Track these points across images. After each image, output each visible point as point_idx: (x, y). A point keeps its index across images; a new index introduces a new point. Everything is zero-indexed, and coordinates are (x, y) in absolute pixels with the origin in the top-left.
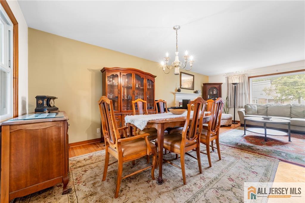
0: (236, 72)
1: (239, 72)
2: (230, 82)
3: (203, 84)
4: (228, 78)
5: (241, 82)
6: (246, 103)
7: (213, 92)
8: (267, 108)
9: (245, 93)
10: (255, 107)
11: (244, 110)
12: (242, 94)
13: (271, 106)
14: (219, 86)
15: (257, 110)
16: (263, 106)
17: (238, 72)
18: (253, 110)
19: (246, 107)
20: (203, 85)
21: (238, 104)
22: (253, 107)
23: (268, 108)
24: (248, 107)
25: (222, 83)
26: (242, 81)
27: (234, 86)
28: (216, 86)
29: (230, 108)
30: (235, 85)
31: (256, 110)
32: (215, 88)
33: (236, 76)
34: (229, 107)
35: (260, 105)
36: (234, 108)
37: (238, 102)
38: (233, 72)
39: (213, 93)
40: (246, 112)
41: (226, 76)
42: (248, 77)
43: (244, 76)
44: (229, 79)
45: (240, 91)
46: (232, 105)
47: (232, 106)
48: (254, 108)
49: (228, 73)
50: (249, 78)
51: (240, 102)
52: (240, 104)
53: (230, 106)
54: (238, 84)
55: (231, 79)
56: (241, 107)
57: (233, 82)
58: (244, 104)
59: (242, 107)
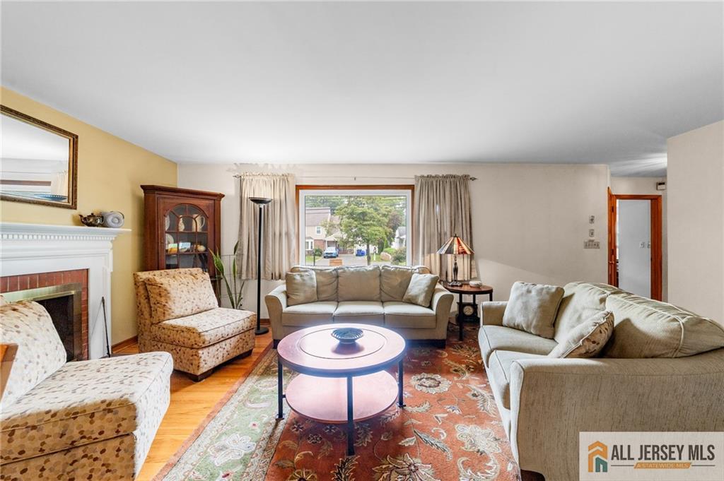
0: (267, 164)
1: (272, 165)
2: (248, 193)
3: (142, 187)
4: (241, 180)
5: (277, 197)
6: (290, 265)
7: (188, 224)
8: (338, 277)
9: (287, 234)
10: (312, 279)
11: (285, 289)
12: (280, 235)
13: (344, 272)
14: (212, 202)
15: (316, 285)
16: (328, 273)
17: (270, 167)
18: (307, 289)
19: (289, 279)
20: (142, 193)
21: (269, 268)
22: (306, 278)
23: (340, 278)
24: (294, 279)
25: (223, 196)
26: (280, 196)
27: (257, 206)
28: (202, 203)
29: (247, 280)
30: (262, 206)
31: (313, 287)
32: (198, 209)
33: (265, 178)
34: (244, 277)
35: (321, 270)
36: (257, 281)
37: (271, 260)
38: (256, 164)
39: (191, 229)
40: (288, 297)
41: (236, 174)
42: (296, 186)
43: (285, 178)
44: (244, 183)
45: (274, 226)
46: (254, 272)
47: (254, 276)
48: (309, 282)
49: (241, 164)
50: (298, 188)
51: (274, 261)
52: (274, 267)
53: (247, 275)
54: (270, 203)
55: (251, 185)
56: (277, 275)
57: (257, 196)
58: (284, 266)
59: (280, 277)
